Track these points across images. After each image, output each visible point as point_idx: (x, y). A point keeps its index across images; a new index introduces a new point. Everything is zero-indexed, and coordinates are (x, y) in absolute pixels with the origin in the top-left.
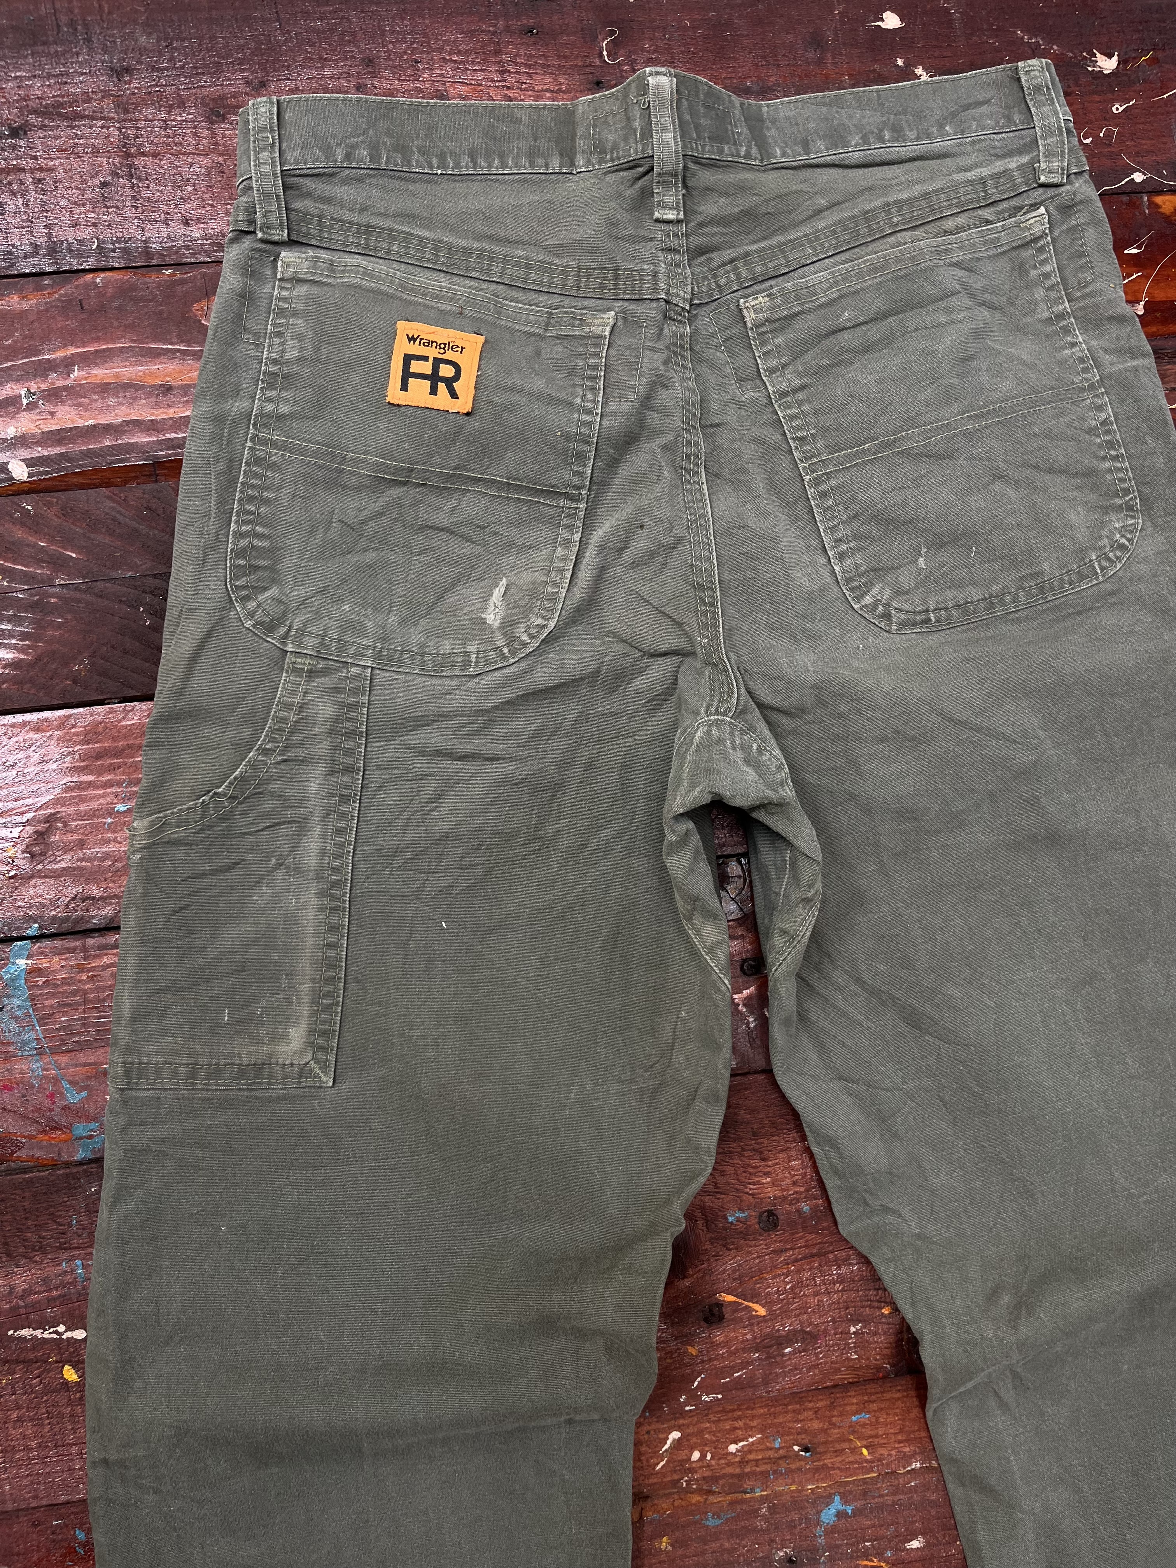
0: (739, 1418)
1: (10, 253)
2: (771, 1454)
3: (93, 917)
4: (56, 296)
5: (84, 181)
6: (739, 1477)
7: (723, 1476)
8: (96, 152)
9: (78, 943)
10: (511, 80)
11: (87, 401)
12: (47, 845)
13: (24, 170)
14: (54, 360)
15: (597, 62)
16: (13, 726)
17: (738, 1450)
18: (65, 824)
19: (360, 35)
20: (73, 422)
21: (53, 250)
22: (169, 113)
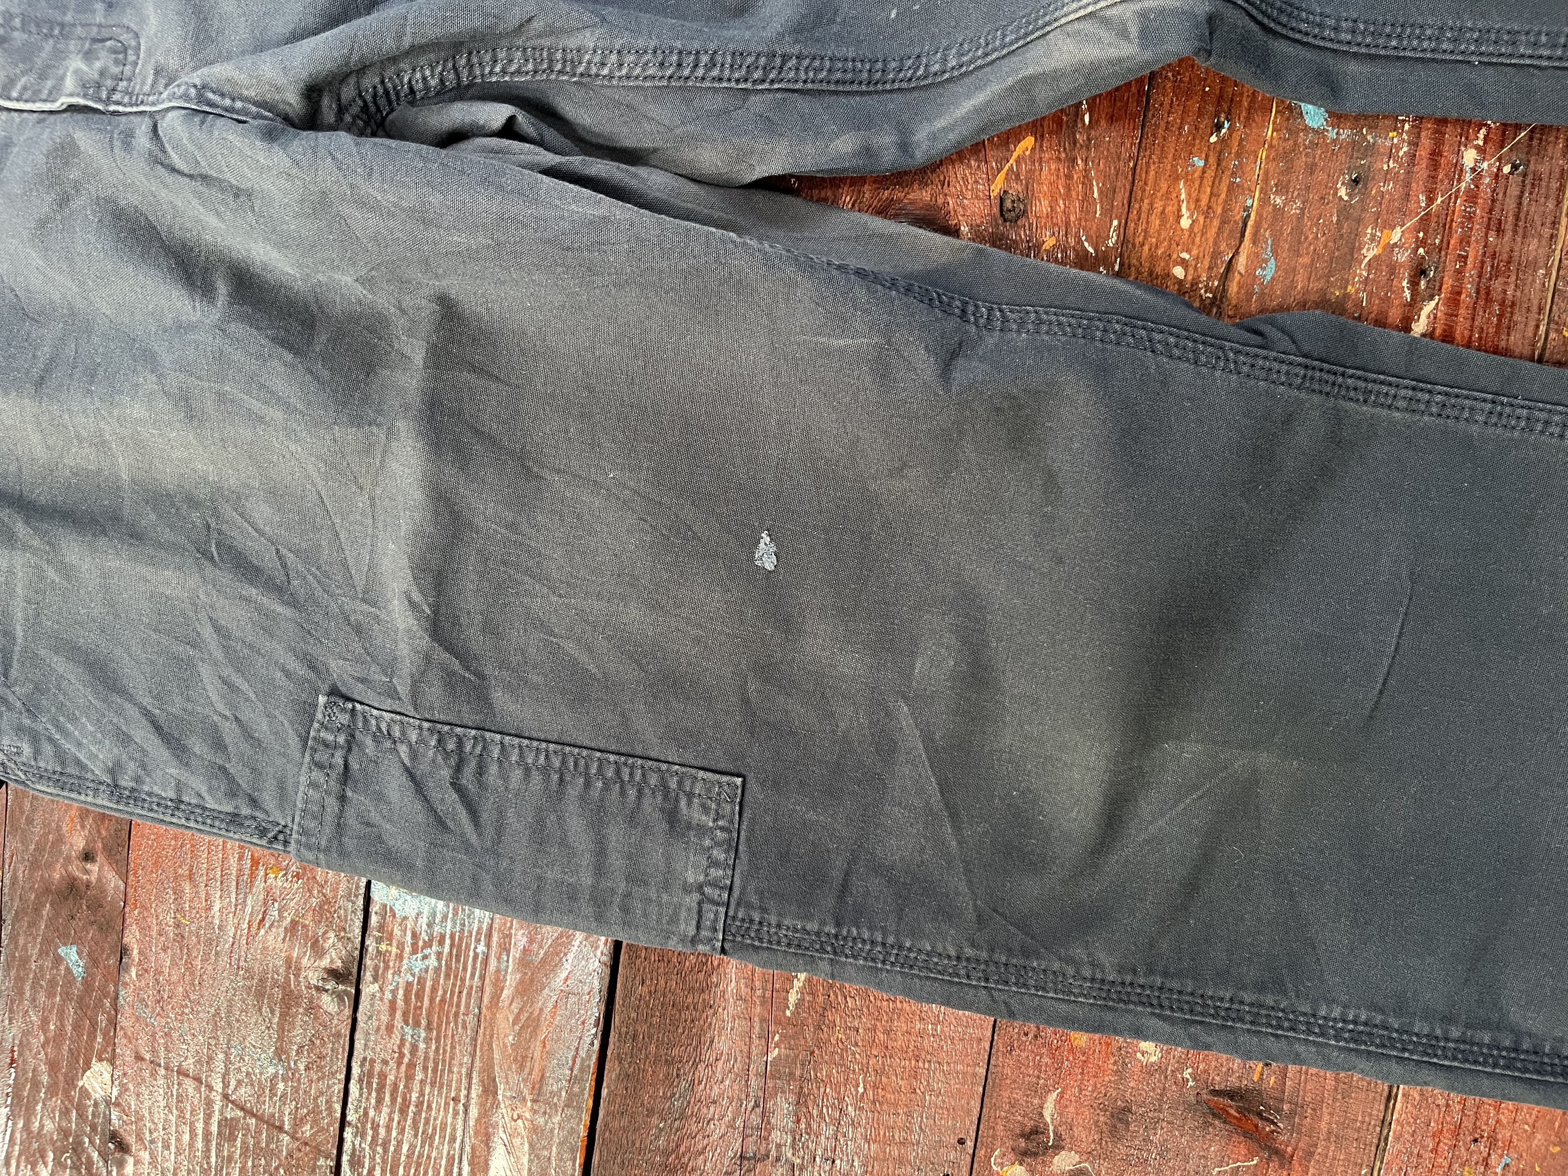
0: (1151, 204)
2: (1210, 173)
6: (1223, 222)
7: (1216, 243)
17: (1191, 216)
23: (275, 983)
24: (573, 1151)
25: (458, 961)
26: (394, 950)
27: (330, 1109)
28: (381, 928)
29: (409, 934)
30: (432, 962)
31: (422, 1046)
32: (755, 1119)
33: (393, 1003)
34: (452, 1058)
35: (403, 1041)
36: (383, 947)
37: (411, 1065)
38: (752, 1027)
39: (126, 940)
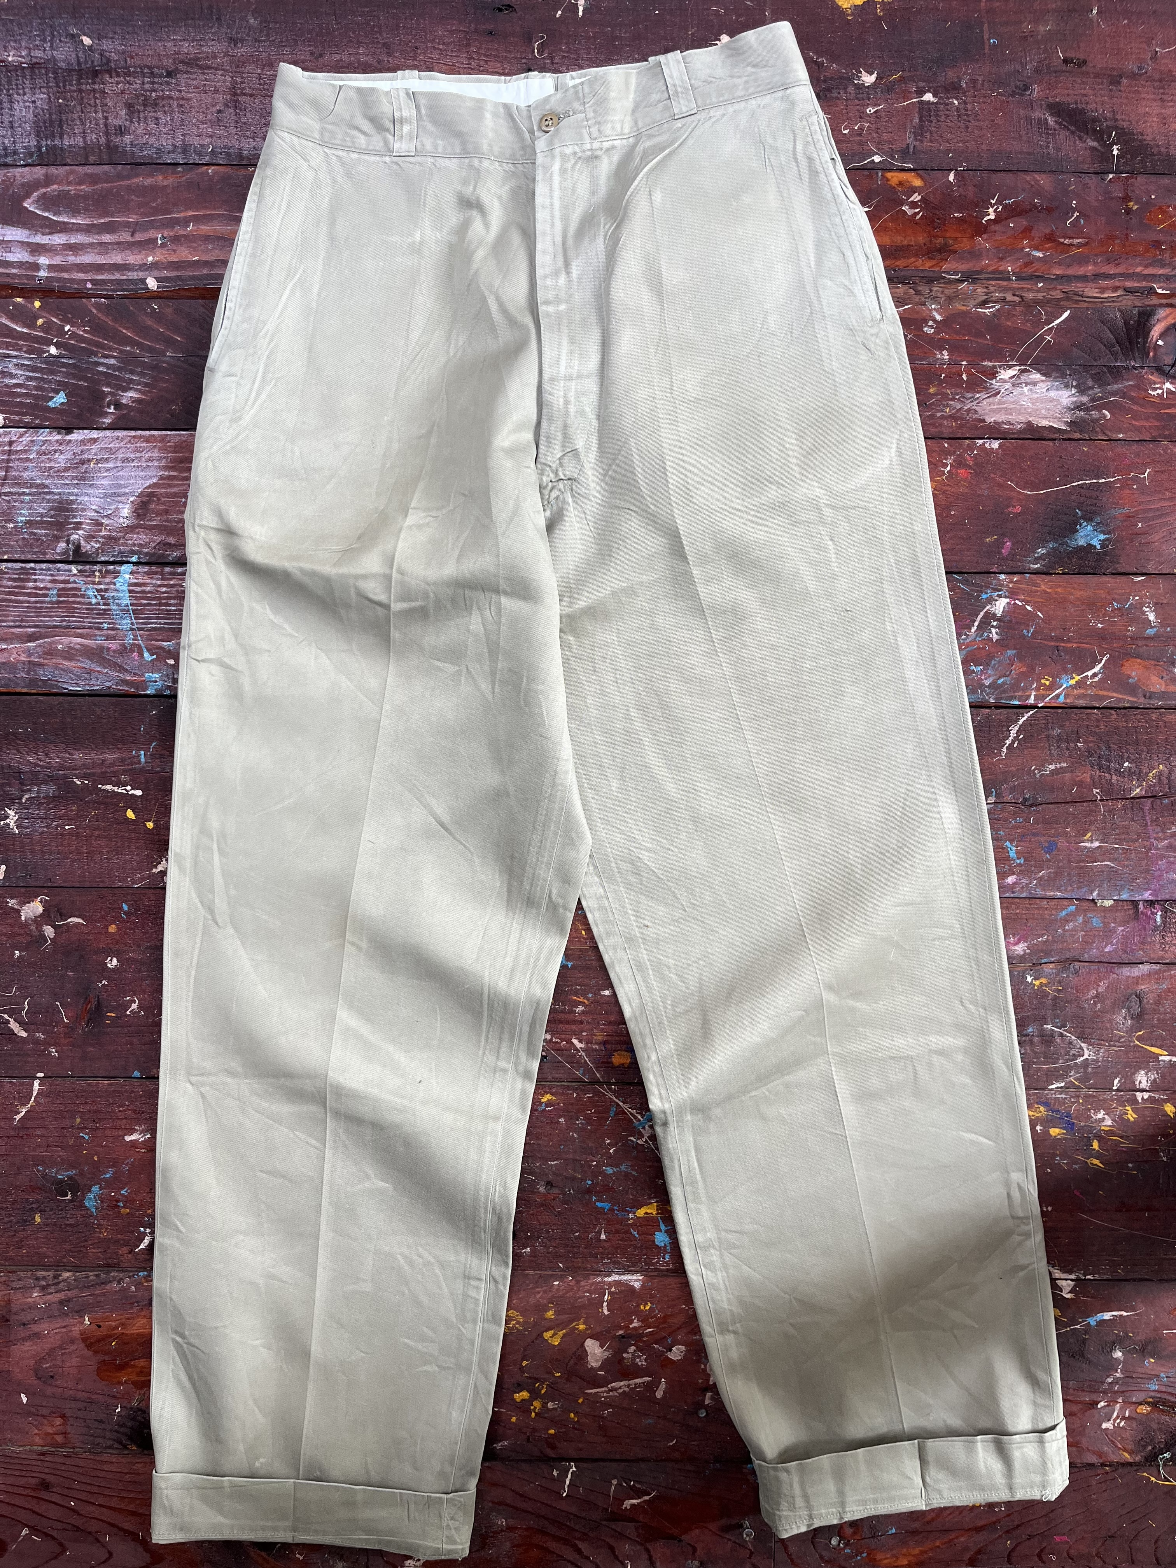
1: (160, 149)
3: (169, 555)
4: (184, 178)
5: (207, 108)
8: (216, 91)
9: (159, 570)
10: (474, 64)
11: (195, 245)
12: (148, 509)
13: (172, 98)
14: (179, 218)
15: (530, 56)
16: (134, 437)
18: (159, 499)
19: (383, 29)
20: (186, 257)
21: (185, 150)
22: (262, 69)
23: (68, 517)
24: (6, 685)
25: (97, 614)
26: (97, 580)
27: (5, 553)
28: (107, 572)
29: (107, 587)
30: (94, 601)
31: (48, 599)
32: (41, 777)
33: (68, 582)
34: (44, 616)
35: (49, 589)
36: (97, 574)
37: (36, 595)
38: (89, 769)
39: (75, 431)
